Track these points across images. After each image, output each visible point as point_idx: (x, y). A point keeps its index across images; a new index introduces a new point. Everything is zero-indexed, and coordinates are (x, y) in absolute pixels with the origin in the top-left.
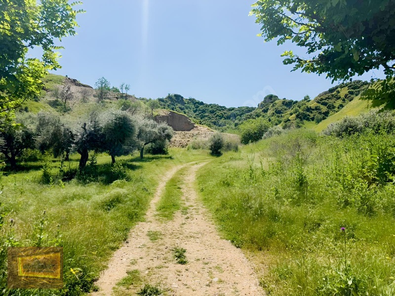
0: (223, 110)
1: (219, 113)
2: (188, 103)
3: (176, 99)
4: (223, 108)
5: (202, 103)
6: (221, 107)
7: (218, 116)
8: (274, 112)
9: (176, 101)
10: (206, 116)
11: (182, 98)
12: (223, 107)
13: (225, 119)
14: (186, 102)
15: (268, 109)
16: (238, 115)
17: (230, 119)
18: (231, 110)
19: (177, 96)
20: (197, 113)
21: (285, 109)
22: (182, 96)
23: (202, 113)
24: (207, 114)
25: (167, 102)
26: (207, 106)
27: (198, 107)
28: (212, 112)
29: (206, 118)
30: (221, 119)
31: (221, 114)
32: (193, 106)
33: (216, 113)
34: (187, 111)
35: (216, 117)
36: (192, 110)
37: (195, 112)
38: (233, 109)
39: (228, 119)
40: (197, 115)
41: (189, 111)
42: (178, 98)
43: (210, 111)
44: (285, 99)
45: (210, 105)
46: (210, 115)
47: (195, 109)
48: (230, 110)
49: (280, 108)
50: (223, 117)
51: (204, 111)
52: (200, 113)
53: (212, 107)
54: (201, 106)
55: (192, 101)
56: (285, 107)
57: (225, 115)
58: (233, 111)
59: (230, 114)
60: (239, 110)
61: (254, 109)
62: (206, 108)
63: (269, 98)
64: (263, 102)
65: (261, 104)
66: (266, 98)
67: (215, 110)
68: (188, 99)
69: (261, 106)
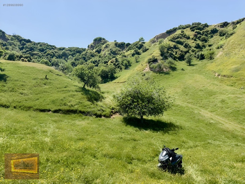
0: (54, 49)
1: (50, 52)
2: (12, 39)
4: (53, 47)
5: (29, 41)
6: (51, 46)
7: (48, 54)
8: (109, 52)
10: (36, 54)
11: (4, 33)
12: (54, 46)
13: (57, 58)
14: (10, 39)
15: (101, 50)
16: (70, 55)
17: (62, 58)
20: (24, 50)
21: (119, 51)
22: (3, 31)
23: (31, 50)
24: (35, 52)
26: (35, 44)
27: (24, 44)
28: (41, 50)
29: (36, 57)
30: (53, 57)
31: (52, 52)
32: (19, 43)
33: (46, 52)
34: (10, 47)
35: (47, 55)
36: (17, 47)
37: (21, 49)
38: (64, 49)
39: (59, 58)
40: (24, 52)
41: (13, 47)
43: (40, 50)
44: (116, 41)
45: (39, 43)
46: (40, 54)
47: (21, 47)
48: (61, 49)
49: (114, 50)
51: (32, 49)
52: (28, 51)
53: (41, 46)
54: (29, 44)
55: (17, 38)
56: (119, 49)
57: (56, 54)
58: (63, 51)
59: (61, 53)
60: (70, 50)
61: (84, 50)
62: (35, 46)
63: (99, 41)
64: (93, 43)
65: (91, 45)
66: (95, 40)
67: (44, 48)
68: (12, 35)
69: (92, 47)
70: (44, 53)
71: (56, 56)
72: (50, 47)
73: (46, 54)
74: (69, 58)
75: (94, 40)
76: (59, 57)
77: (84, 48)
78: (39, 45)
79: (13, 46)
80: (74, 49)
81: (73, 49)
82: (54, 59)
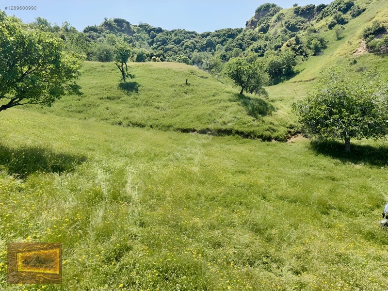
0: (194, 37)
1: (188, 42)
2: (139, 31)
3: (118, 25)
4: (193, 35)
5: (160, 30)
6: (189, 33)
7: (187, 47)
8: (284, 28)
9: (117, 29)
10: (170, 49)
11: (128, 23)
12: (193, 33)
13: (199, 51)
14: (135, 31)
15: (268, 26)
16: (218, 43)
17: (206, 50)
18: (206, 37)
19: (119, 22)
20: (155, 46)
21: (303, 22)
22: (127, 20)
23: (163, 44)
24: (169, 46)
25: (102, 31)
26: (167, 33)
27: (154, 36)
28: (177, 42)
29: (170, 53)
30: (193, 51)
31: (192, 43)
32: (147, 36)
33: (183, 44)
34: (137, 43)
35: (185, 49)
36: (145, 42)
37: (151, 44)
38: (208, 34)
39: (203, 51)
40: (155, 48)
41: (141, 43)
42: (120, 25)
43: (174, 41)
44: (296, 5)
45: (173, 32)
46: (176, 48)
47: (150, 40)
48: (204, 36)
49: (293, 22)
50: (195, 48)
51: (164, 42)
52: (160, 46)
53: (176, 35)
54: (160, 34)
55: (144, 27)
56: (302, 19)
57: (198, 44)
58: (208, 38)
59: (205, 42)
60: (218, 36)
61: (240, 31)
62: (168, 37)
63: (265, 10)
64: (255, 17)
65: (252, 21)
66: (259, 11)
67: (181, 38)
68: (138, 25)
69: (252, 24)
70: (181, 46)
71: (197, 49)
72: (189, 35)
73: (184, 47)
74: (216, 48)
75: (256, 12)
76: (203, 49)
77: (239, 28)
78: (173, 34)
79: (140, 40)
80: (224, 32)
81: (222, 33)
82: (195, 54)
